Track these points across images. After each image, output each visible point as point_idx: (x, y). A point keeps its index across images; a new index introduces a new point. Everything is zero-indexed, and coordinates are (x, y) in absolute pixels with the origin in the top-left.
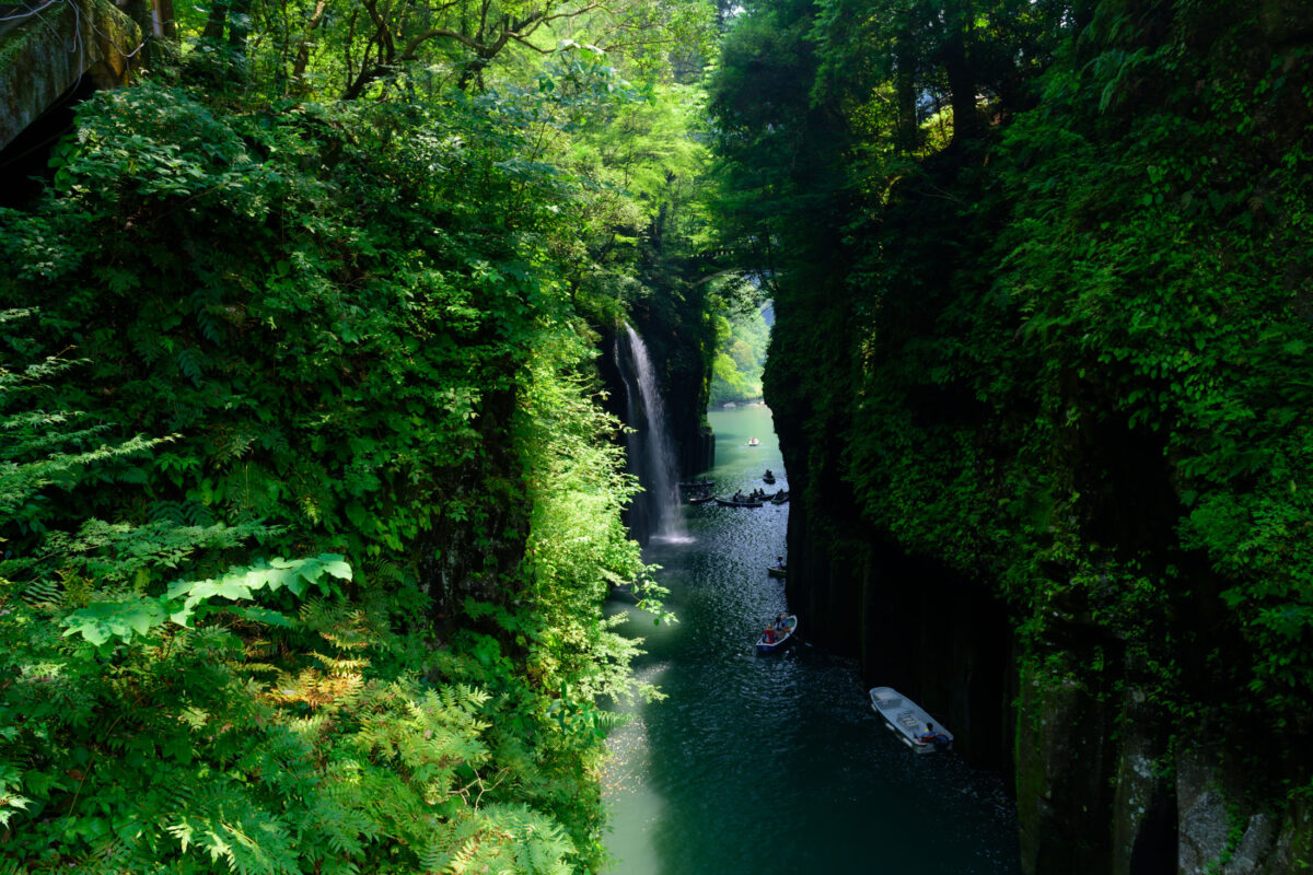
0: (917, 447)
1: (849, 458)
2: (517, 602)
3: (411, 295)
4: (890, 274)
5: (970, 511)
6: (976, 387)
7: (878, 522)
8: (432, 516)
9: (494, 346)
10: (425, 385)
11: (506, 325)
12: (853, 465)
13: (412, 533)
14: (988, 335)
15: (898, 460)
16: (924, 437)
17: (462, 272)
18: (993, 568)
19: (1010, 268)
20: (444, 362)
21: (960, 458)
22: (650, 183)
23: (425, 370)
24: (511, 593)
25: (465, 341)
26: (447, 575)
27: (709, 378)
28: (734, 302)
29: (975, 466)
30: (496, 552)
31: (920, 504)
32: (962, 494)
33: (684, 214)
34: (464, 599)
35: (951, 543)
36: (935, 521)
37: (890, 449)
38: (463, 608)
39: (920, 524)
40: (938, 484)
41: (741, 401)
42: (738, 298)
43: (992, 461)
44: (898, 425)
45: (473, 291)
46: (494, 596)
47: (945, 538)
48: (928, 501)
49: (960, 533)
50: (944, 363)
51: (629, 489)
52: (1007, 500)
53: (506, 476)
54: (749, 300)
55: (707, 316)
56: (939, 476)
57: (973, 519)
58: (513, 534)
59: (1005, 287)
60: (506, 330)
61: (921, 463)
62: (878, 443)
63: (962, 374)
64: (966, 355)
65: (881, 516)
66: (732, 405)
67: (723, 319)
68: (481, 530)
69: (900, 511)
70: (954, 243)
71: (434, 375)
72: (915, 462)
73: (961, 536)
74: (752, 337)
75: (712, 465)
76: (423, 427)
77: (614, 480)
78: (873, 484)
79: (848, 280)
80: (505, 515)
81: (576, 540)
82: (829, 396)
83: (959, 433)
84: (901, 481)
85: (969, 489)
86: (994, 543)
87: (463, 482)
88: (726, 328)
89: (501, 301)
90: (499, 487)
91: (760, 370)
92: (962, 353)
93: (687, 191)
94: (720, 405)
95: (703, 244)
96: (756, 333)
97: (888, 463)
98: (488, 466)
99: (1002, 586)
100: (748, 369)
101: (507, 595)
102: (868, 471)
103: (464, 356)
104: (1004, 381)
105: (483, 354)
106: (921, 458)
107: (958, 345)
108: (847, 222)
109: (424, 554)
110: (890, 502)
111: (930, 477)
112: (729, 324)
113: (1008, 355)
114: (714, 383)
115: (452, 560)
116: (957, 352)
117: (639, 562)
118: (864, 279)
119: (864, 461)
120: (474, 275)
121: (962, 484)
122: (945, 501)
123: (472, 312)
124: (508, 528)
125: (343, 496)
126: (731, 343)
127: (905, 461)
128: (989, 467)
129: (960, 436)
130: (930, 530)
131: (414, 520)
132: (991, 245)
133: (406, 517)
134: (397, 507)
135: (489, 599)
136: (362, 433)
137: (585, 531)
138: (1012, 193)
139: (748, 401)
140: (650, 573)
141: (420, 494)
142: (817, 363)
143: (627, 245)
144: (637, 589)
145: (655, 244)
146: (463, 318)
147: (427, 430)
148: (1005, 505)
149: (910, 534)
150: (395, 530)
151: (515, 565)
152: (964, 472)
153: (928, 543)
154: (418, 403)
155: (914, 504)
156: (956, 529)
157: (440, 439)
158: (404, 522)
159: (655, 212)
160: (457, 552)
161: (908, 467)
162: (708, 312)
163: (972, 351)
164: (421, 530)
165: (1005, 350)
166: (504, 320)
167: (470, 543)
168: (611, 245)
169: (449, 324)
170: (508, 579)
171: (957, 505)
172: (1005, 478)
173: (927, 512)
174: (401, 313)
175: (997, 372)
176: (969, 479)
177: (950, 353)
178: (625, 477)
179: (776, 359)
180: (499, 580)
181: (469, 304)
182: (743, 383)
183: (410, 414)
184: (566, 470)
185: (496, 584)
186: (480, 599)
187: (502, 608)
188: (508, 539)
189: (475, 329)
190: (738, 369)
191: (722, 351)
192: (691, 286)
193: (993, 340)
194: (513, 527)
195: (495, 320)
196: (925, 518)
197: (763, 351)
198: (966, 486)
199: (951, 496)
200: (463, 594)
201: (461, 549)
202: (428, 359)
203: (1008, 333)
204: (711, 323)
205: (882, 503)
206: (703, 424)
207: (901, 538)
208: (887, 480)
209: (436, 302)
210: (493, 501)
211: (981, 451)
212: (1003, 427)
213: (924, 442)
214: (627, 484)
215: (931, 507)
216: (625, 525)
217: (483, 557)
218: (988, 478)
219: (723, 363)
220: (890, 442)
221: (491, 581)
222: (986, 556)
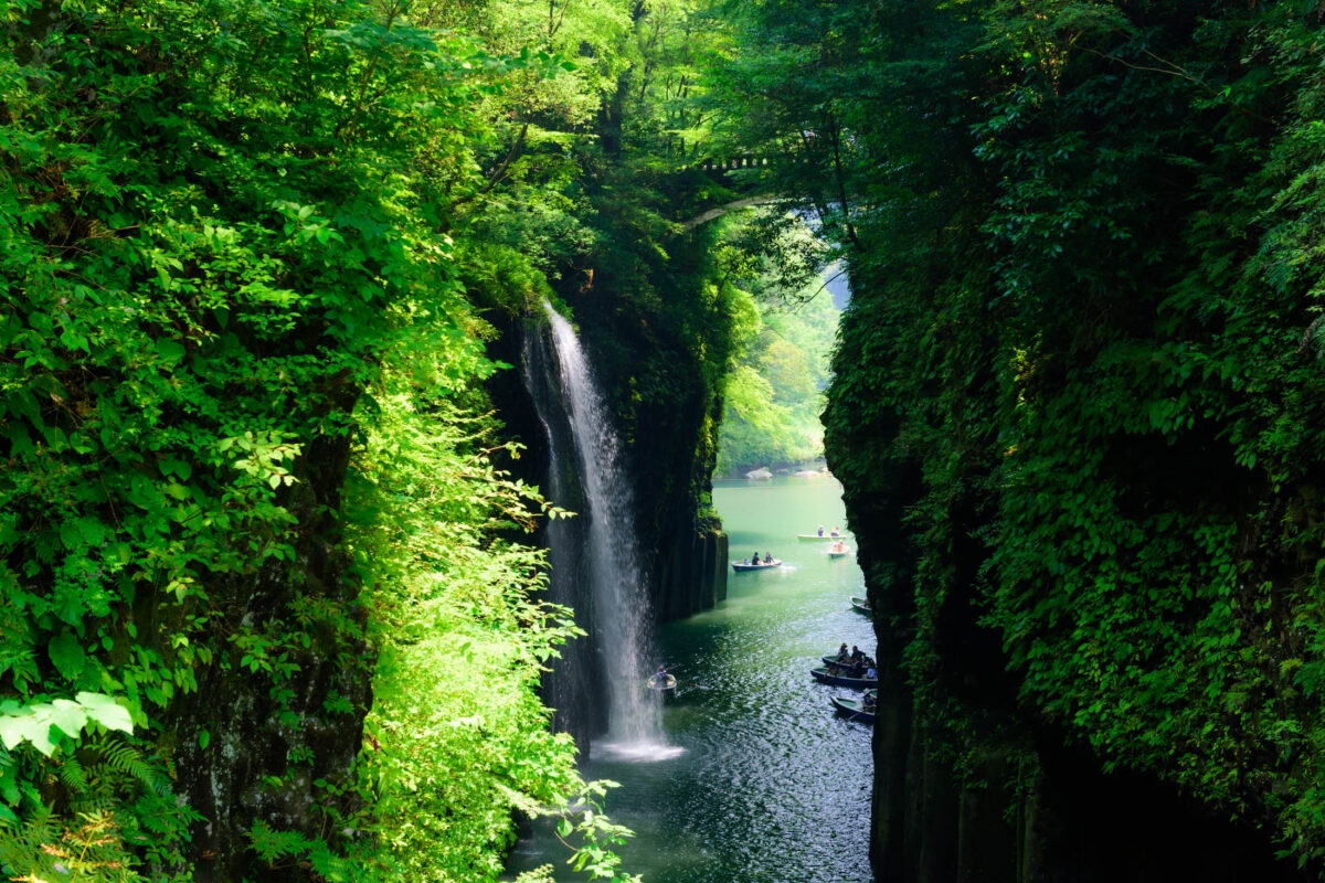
0: (1126, 556)
1: (994, 579)
2: (348, 832)
3: (178, 265)
4: (1067, 218)
5: (1229, 683)
6: (1233, 440)
7: (1049, 708)
8: (200, 669)
9: (321, 356)
10: (193, 427)
11: (342, 319)
12: (1002, 592)
13: (162, 697)
14: (1255, 338)
15: (1090, 583)
16: (1137, 537)
17: (266, 224)
18: (1271, 798)
19: (1288, 213)
20: (228, 385)
21: (1208, 580)
22: (600, 25)
23: (195, 399)
24: (337, 815)
25: (267, 348)
26: (220, 779)
27: (717, 416)
28: (767, 262)
29: (1236, 595)
30: (310, 738)
31: (1133, 671)
32: (1213, 650)
33: (668, 82)
34: (249, 825)
35: (1192, 749)
36: (1162, 706)
37: (1073, 561)
38: (248, 841)
39: (1132, 711)
40: (1167, 631)
41: (782, 466)
42: (777, 253)
43: (1269, 585)
44: (1088, 514)
45: (284, 258)
46: (305, 820)
47: (1181, 739)
48: (1148, 665)
49: (1208, 728)
50: (1174, 392)
51: (553, 631)
52: (1297, 662)
53: (330, 595)
54: (796, 259)
55: (714, 290)
56: (1168, 615)
57: (1234, 699)
58: (344, 705)
59: (1279, 247)
60: (343, 328)
61: (1134, 590)
62: (1050, 548)
63: (1208, 414)
64: (1215, 376)
65: (1057, 696)
66: (765, 473)
67: (745, 295)
68: (285, 696)
69: (1093, 685)
70: (1189, 161)
71: (210, 408)
72: (1121, 586)
73: (1212, 736)
74: (807, 333)
75: (723, 597)
76: (187, 503)
77: (525, 616)
78: (1041, 632)
79: (985, 228)
80: (329, 668)
81: (455, 724)
82: (956, 455)
83: (1204, 529)
84: (1095, 625)
85: (1226, 640)
86: (1272, 747)
87: (255, 606)
88: (750, 313)
89: (335, 276)
90: (319, 616)
91: (818, 402)
92: (1206, 374)
93: (674, 39)
94: (740, 473)
95: (705, 147)
96: (814, 324)
97: (1069, 588)
98: (299, 576)
99: (1288, 832)
100: (798, 398)
101: (330, 819)
102: (1030, 604)
103: (264, 374)
104: (1287, 428)
105: (300, 370)
106: (1131, 578)
107: (1199, 356)
108: (985, 115)
109: (182, 736)
110: (1075, 668)
111: (1152, 617)
112: (758, 308)
113: (1292, 378)
114: (727, 427)
115: (229, 751)
116: (1198, 369)
117: (573, 776)
118: (1017, 227)
119: (1023, 585)
120: (288, 230)
121: (1213, 631)
122: (1179, 666)
123: (285, 297)
124: (333, 694)
125: (46, 625)
126: (761, 345)
127: (1102, 586)
128: (1263, 596)
129: (1207, 536)
130: (1152, 723)
131: (166, 673)
132: (1258, 167)
133: (153, 666)
134: (137, 648)
135: (296, 826)
136: (82, 510)
137: (470, 706)
138: (1293, 71)
139: (798, 465)
140: (594, 796)
141: (186, 623)
142: (932, 388)
143: (553, 148)
144: (568, 828)
145: (609, 144)
146: (268, 307)
147: (194, 507)
148: (1294, 670)
149: (1114, 732)
150: (133, 689)
151: (345, 763)
152: (1216, 607)
153: (1148, 749)
154: (178, 458)
155: (1121, 672)
156: (1201, 721)
157: (224, 522)
158: (147, 676)
159: (609, 84)
160: (238, 738)
161: (1108, 596)
162: (714, 281)
163: (1227, 369)
164: (178, 691)
165: (1288, 369)
166: (339, 310)
167: (262, 720)
168: (518, 148)
169: (243, 318)
170: (332, 789)
171: (1204, 672)
172: (1292, 618)
173: (1145, 688)
174: (157, 296)
175: (1272, 410)
176: (1225, 621)
177: (1185, 372)
178: (546, 610)
179: (852, 379)
180: (314, 791)
181: (281, 283)
182: (786, 429)
183: (164, 479)
184: (435, 593)
185: (308, 799)
186: (279, 826)
187: (319, 843)
188: (332, 716)
189: (290, 326)
190: (775, 399)
191: (743, 362)
192: (679, 228)
193: (1265, 348)
194: (341, 692)
195: (323, 310)
196: (1141, 699)
197: (827, 362)
198: (1219, 634)
199: (1191, 655)
200: (246, 815)
201: (246, 730)
202: (200, 380)
203: (1291, 335)
204: (721, 302)
205: (1059, 671)
206: (702, 513)
207: (1096, 740)
208: (1067, 623)
209: (220, 279)
210: (307, 642)
211: (1248, 564)
212: (1288, 518)
213: (1139, 547)
214: (551, 624)
215: (1152, 678)
216: (546, 703)
217: (287, 747)
218: (1260, 619)
219: (745, 388)
220: (1075, 549)
221: (299, 794)
222: (1258, 773)
